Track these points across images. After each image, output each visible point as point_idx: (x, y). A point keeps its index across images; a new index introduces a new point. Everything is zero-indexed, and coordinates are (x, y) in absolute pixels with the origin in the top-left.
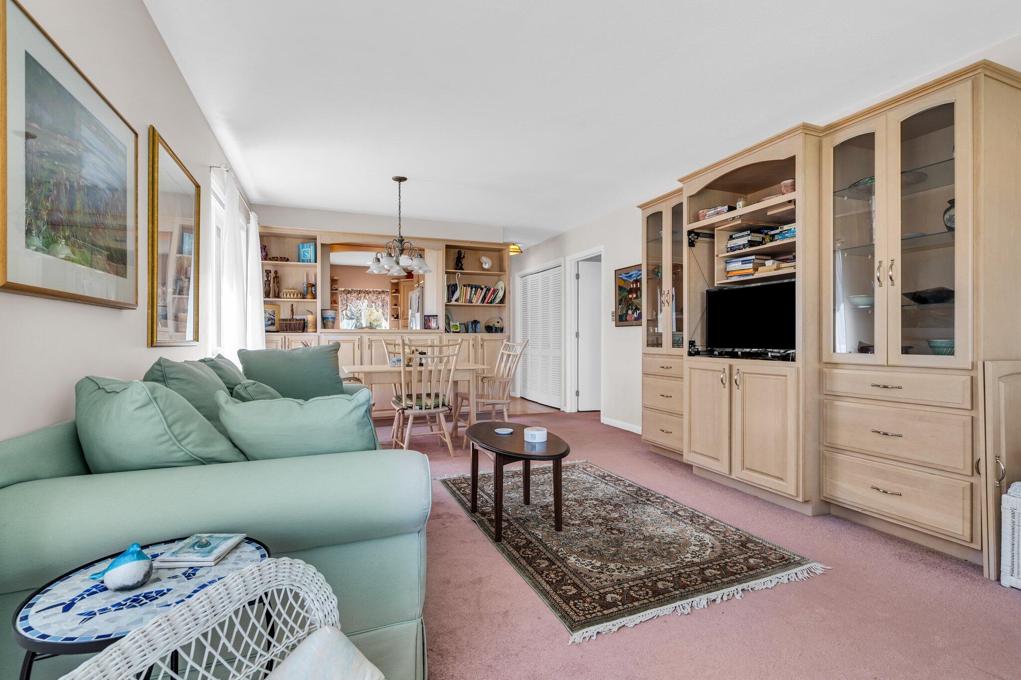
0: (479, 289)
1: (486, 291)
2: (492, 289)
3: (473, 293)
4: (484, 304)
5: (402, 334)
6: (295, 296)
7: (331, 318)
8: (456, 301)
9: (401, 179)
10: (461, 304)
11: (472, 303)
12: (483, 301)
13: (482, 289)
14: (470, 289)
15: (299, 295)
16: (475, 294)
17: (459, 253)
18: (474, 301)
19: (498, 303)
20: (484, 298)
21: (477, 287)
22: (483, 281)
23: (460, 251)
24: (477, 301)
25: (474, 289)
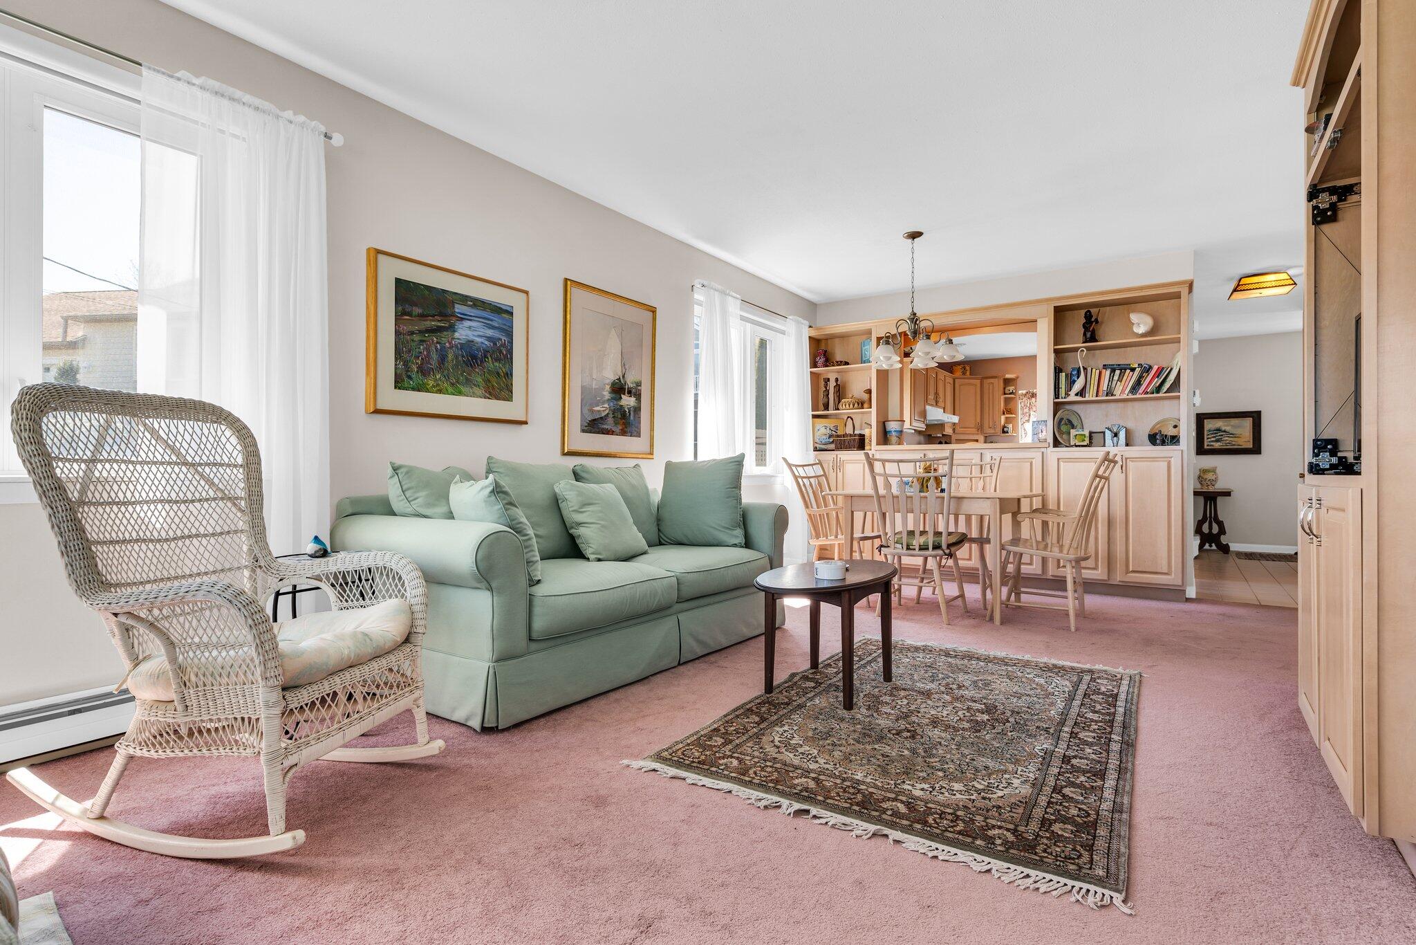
0: (1128, 371)
1: (1142, 373)
2: (1155, 368)
3: (1116, 378)
4: (1138, 396)
5: (981, 451)
6: (851, 406)
7: (895, 431)
8: (1077, 395)
9: (915, 235)
10: (1091, 398)
11: (1112, 395)
12: (1134, 389)
13: (1133, 370)
14: (1108, 372)
15: (856, 405)
16: (1120, 379)
17: (1088, 316)
18: (1117, 391)
19: (1165, 393)
20: (1138, 383)
21: (1123, 369)
22: (1133, 358)
23: (1089, 311)
24: (1123, 392)
25: (1118, 372)
